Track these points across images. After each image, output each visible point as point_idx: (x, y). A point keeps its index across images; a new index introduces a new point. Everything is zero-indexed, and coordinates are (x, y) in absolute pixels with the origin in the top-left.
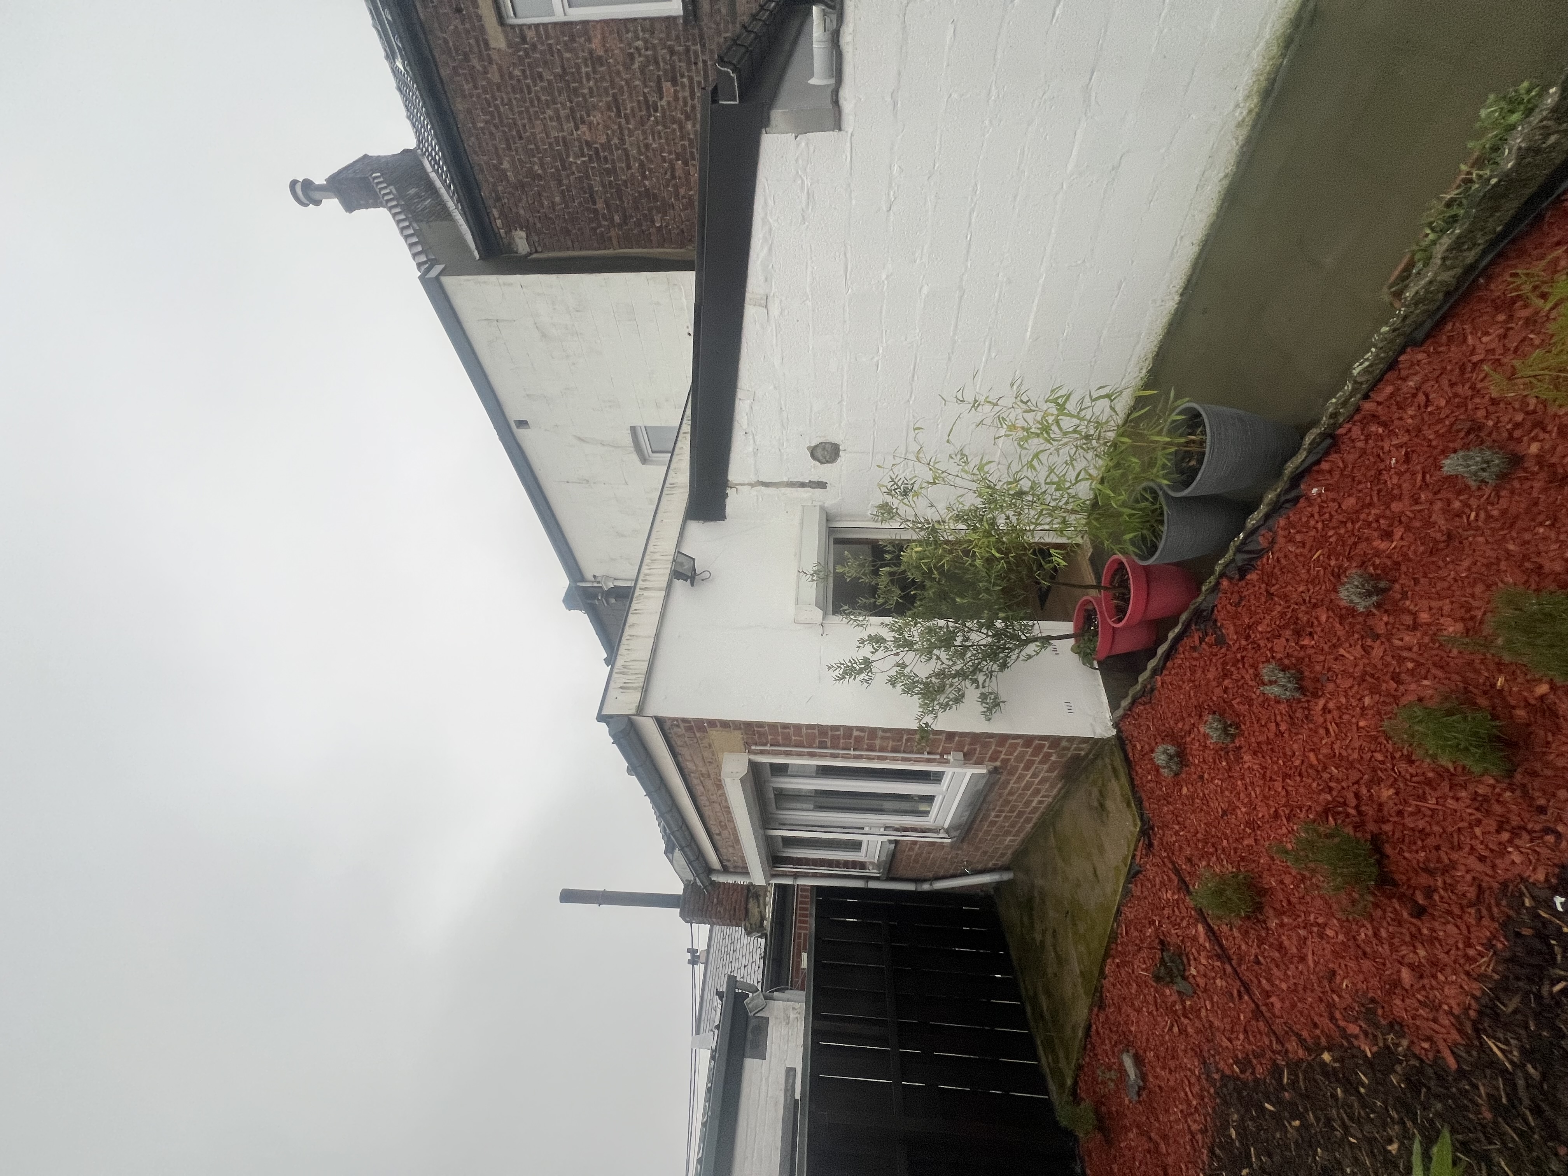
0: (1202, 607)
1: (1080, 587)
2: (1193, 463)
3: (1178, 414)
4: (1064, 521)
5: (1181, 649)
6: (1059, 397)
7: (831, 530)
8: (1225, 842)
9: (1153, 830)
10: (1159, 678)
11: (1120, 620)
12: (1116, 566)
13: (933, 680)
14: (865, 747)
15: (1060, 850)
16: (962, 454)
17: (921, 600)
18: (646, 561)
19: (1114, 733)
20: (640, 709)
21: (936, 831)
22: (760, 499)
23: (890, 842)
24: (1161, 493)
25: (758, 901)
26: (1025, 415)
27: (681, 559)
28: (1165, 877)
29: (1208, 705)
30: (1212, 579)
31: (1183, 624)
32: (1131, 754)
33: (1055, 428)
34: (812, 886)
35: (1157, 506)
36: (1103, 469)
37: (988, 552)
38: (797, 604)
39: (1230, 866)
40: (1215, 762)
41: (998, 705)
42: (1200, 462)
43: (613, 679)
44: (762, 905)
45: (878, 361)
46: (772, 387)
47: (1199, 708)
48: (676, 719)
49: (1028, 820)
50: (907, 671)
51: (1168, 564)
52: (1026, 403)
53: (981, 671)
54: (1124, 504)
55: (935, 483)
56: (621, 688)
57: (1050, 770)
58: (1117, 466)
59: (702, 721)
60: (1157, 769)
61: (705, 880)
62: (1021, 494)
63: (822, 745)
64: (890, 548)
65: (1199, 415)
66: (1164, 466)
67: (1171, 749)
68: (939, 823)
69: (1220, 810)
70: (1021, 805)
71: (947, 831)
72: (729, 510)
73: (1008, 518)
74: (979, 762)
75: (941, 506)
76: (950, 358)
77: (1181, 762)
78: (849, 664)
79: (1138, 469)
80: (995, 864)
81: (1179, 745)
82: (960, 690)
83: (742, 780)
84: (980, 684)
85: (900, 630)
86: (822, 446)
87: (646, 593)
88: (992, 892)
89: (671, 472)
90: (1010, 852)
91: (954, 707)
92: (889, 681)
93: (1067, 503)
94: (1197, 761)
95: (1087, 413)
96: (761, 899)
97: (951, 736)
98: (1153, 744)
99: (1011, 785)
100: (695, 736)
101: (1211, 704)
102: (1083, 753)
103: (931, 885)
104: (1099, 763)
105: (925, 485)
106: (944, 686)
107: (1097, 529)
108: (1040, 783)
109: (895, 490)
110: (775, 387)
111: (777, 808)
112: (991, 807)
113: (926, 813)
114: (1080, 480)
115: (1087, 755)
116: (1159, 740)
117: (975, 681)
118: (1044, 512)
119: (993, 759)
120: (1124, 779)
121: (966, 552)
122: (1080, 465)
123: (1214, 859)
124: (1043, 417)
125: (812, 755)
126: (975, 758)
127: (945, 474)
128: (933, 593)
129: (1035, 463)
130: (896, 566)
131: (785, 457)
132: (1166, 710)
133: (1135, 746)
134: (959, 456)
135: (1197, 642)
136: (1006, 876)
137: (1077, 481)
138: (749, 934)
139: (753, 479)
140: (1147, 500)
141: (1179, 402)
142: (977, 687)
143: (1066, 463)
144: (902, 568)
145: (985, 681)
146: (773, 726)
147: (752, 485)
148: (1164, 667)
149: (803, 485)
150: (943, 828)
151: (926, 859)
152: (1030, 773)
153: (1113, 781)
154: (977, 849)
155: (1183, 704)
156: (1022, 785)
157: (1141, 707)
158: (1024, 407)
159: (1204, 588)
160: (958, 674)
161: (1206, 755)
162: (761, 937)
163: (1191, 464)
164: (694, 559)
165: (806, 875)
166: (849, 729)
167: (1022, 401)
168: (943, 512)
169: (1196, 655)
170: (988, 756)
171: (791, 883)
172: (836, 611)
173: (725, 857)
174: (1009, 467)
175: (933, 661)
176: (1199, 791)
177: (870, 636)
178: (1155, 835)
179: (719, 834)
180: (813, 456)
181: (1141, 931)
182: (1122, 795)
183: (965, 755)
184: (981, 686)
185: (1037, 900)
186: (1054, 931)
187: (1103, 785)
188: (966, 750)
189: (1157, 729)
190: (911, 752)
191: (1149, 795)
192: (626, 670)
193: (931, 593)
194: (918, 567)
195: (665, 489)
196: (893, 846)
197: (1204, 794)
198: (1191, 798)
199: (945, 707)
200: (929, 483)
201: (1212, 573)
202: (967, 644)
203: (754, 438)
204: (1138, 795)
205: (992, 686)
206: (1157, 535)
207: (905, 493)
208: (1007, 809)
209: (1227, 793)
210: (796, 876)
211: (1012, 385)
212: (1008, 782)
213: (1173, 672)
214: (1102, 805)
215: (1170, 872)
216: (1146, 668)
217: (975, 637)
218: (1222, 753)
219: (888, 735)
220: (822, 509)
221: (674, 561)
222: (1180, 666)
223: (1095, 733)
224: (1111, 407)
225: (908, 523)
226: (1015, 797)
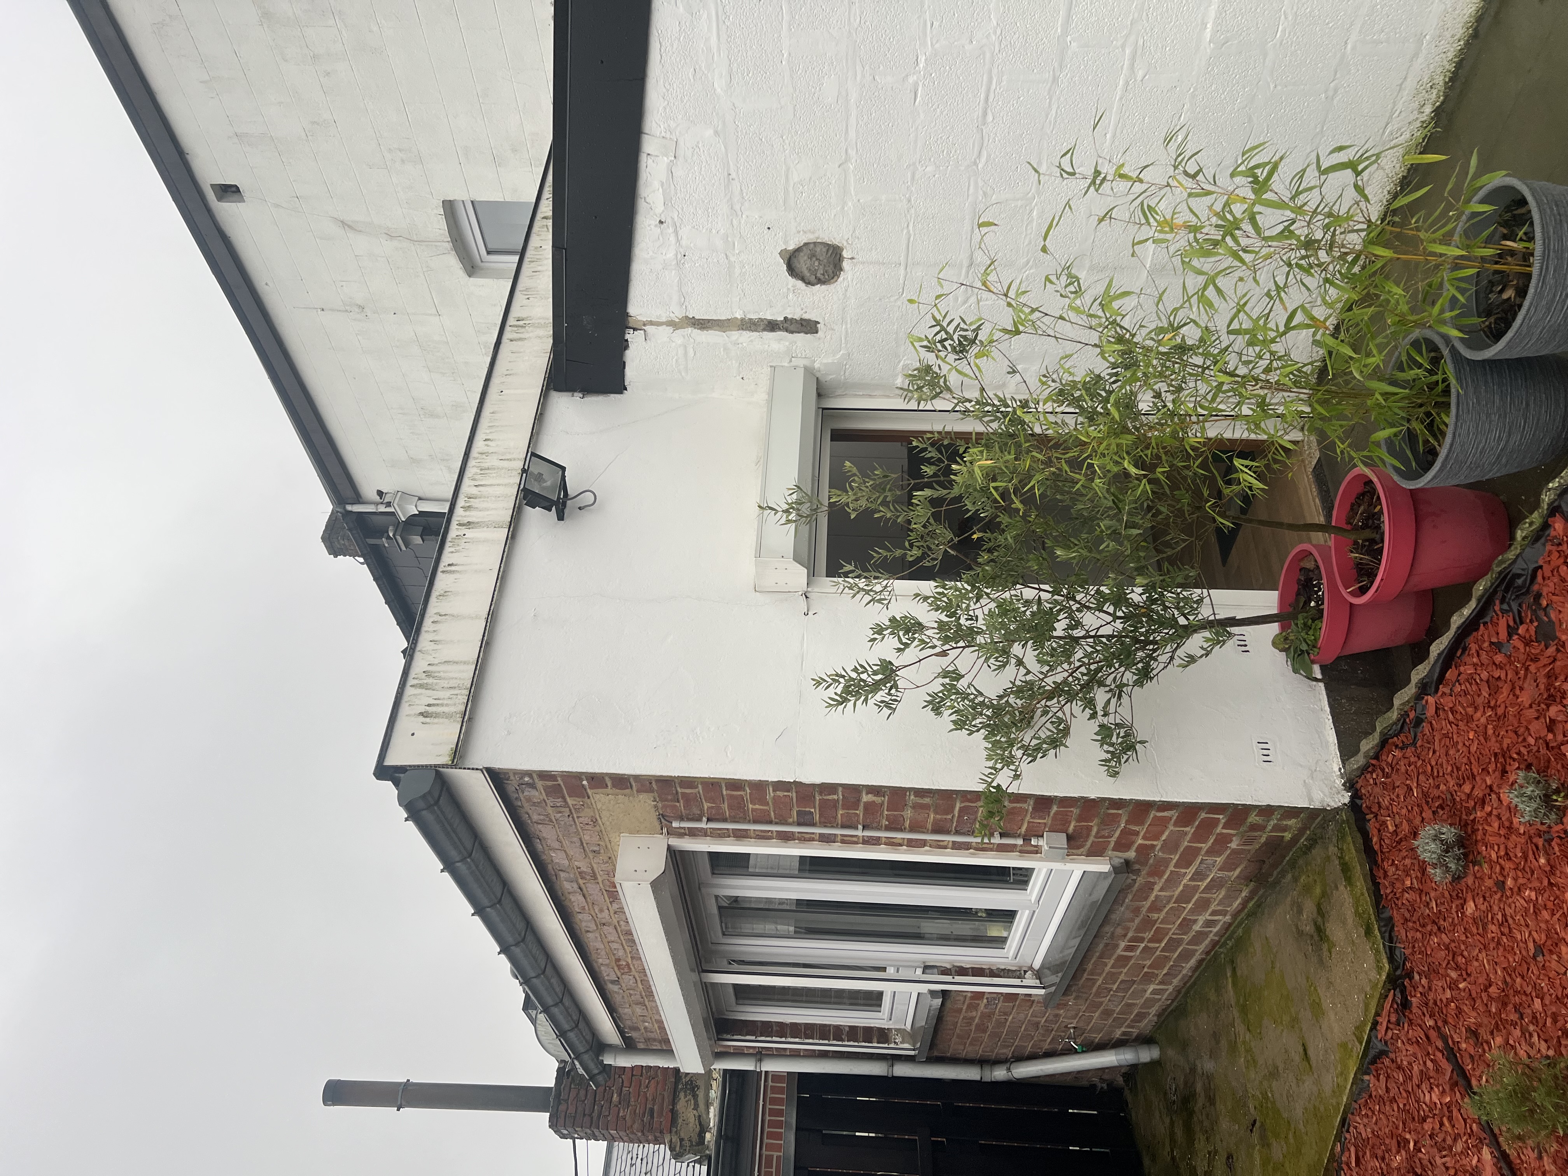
0: (1516, 570)
1: (1292, 527)
2: (1509, 293)
3: (1482, 202)
4: (1262, 404)
5: (1474, 647)
6: (1257, 166)
7: (826, 414)
8: (1537, 1002)
9: (1411, 978)
10: (1431, 699)
11: (1363, 590)
12: (1360, 488)
13: (1012, 700)
14: (885, 822)
15: (1244, 1010)
16: (1070, 276)
17: (990, 551)
18: (470, 471)
19: (1347, 800)
20: (459, 754)
21: (1018, 973)
22: (691, 353)
23: (933, 993)
24: (1446, 352)
25: (695, 1096)
26: (1193, 202)
27: (537, 468)
28: (1429, 1064)
29: (1519, 753)
30: (1536, 518)
31: (1479, 601)
32: (1375, 840)
33: (1247, 227)
34: (789, 1074)
35: (1439, 377)
36: (1339, 305)
37: (1117, 463)
38: (758, 554)
39: (1543, 1046)
40: (1525, 857)
41: (1132, 747)
42: (1522, 292)
43: (405, 698)
44: (701, 1106)
45: (916, 84)
46: (710, 132)
47: (1503, 755)
48: (529, 773)
49: (1186, 956)
50: (962, 684)
51: (1457, 486)
52: (1194, 177)
53: (1101, 684)
54: (1376, 374)
55: (1018, 332)
56: (421, 714)
57: (1228, 866)
58: (1367, 299)
59: (578, 776)
60: (1423, 867)
61: (592, 1065)
62: (1182, 349)
63: (805, 820)
64: (932, 453)
65: (1523, 202)
66: (1454, 300)
67: (1449, 833)
68: (1024, 960)
69: (1531, 945)
70: (1174, 928)
71: (1038, 975)
72: (630, 373)
73: (1158, 395)
74: (1096, 852)
75: (1032, 371)
76: (1055, 80)
77: (1466, 855)
78: (854, 675)
79: (1404, 308)
80: (1124, 1033)
81: (1464, 825)
82: (1061, 721)
83: (655, 885)
84: (1099, 708)
85: (951, 609)
86: (809, 249)
87: (470, 534)
88: (1120, 1080)
89: (518, 295)
90: (1153, 1011)
91: (1052, 752)
92: (929, 702)
93: (1268, 370)
94: (1494, 856)
95: (1312, 200)
96: (701, 1094)
97: (1043, 803)
98: (1417, 821)
99: (1155, 893)
100: (566, 805)
101: (1524, 751)
102: (1288, 836)
103: (1009, 1070)
104: (1317, 852)
105: (997, 335)
106: (1033, 711)
107: (1323, 419)
108: (1208, 889)
109: (942, 341)
110: (716, 133)
111: (724, 934)
112: (1119, 931)
113: (1000, 942)
114: (1294, 328)
115: (1294, 840)
116: (1428, 814)
117: (1090, 703)
118: (1225, 388)
119: (1121, 846)
120: (1361, 885)
121: (1076, 464)
122: (1295, 297)
123: (1517, 1033)
124: (1227, 204)
125: (785, 837)
126: (1089, 844)
127: (1037, 314)
128: (1015, 538)
129: (1211, 292)
130: (945, 488)
131: (737, 271)
132: (1443, 760)
133: (1384, 823)
134: (1064, 279)
135: (1503, 635)
136: (1146, 1055)
137: (1288, 328)
138: (677, 1156)
139: (677, 314)
140: (1420, 366)
141: (1485, 178)
142: (1093, 716)
143: (1268, 294)
144: (956, 492)
145: (1109, 701)
146: (712, 785)
147: (674, 325)
148: (1441, 679)
149: (772, 326)
150: (1031, 968)
151: (1001, 1024)
152: (1191, 870)
153: (1342, 888)
154: (1096, 1006)
155: (1473, 749)
156: (1177, 893)
157: (1397, 753)
158: (1189, 183)
159: (1519, 534)
160: (1058, 690)
161: (1510, 845)
162: (700, 1162)
163: (1505, 296)
164: (563, 469)
165: (781, 1054)
166: (854, 790)
167: (1186, 173)
168: (1034, 383)
169: (1499, 658)
170: (1113, 840)
171: (751, 1068)
172: (832, 571)
173: (628, 1023)
174: (1160, 299)
175: (1011, 669)
176: (1496, 908)
177: (893, 620)
178: (1415, 988)
179: (616, 982)
180: (792, 270)
181: (1383, 1159)
182: (1357, 913)
183: (1070, 838)
184: (1100, 713)
185: (1201, 1101)
186: (1230, 1157)
187: (1324, 894)
188: (1071, 829)
189: (1425, 795)
190: (971, 833)
191: (1407, 915)
192: (430, 681)
193: (1009, 537)
194: (985, 490)
195: (508, 329)
196: (939, 1001)
197: (1504, 915)
198: (1481, 922)
199: (1033, 753)
200: (1005, 331)
201: (1537, 505)
202: (1077, 633)
203: (676, 232)
204: (1385, 915)
205: (1122, 712)
206: (1435, 430)
207: (961, 350)
208: (1148, 935)
209: (1545, 915)
210: (760, 1055)
211: (1168, 140)
212: (1150, 887)
213: (1458, 688)
214: (1320, 930)
215: (1439, 1055)
216: (1409, 681)
217: (1090, 620)
218: (1540, 842)
219: (927, 800)
220: (809, 372)
221: (524, 471)
222: (1470, 679)
223: (1311, 800)
224: (1356, 186)
225: (968, 405)
226: (1162, 915)
